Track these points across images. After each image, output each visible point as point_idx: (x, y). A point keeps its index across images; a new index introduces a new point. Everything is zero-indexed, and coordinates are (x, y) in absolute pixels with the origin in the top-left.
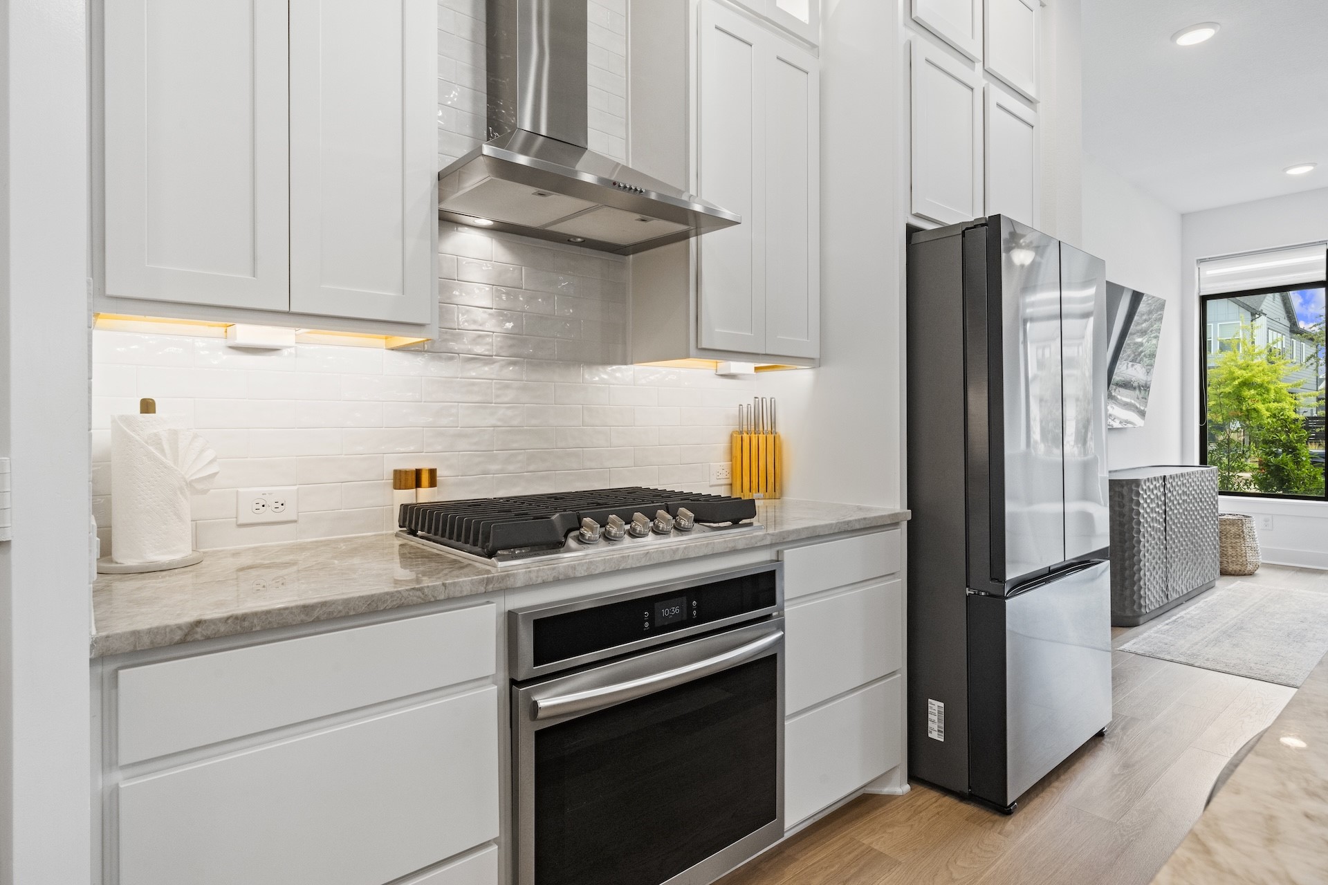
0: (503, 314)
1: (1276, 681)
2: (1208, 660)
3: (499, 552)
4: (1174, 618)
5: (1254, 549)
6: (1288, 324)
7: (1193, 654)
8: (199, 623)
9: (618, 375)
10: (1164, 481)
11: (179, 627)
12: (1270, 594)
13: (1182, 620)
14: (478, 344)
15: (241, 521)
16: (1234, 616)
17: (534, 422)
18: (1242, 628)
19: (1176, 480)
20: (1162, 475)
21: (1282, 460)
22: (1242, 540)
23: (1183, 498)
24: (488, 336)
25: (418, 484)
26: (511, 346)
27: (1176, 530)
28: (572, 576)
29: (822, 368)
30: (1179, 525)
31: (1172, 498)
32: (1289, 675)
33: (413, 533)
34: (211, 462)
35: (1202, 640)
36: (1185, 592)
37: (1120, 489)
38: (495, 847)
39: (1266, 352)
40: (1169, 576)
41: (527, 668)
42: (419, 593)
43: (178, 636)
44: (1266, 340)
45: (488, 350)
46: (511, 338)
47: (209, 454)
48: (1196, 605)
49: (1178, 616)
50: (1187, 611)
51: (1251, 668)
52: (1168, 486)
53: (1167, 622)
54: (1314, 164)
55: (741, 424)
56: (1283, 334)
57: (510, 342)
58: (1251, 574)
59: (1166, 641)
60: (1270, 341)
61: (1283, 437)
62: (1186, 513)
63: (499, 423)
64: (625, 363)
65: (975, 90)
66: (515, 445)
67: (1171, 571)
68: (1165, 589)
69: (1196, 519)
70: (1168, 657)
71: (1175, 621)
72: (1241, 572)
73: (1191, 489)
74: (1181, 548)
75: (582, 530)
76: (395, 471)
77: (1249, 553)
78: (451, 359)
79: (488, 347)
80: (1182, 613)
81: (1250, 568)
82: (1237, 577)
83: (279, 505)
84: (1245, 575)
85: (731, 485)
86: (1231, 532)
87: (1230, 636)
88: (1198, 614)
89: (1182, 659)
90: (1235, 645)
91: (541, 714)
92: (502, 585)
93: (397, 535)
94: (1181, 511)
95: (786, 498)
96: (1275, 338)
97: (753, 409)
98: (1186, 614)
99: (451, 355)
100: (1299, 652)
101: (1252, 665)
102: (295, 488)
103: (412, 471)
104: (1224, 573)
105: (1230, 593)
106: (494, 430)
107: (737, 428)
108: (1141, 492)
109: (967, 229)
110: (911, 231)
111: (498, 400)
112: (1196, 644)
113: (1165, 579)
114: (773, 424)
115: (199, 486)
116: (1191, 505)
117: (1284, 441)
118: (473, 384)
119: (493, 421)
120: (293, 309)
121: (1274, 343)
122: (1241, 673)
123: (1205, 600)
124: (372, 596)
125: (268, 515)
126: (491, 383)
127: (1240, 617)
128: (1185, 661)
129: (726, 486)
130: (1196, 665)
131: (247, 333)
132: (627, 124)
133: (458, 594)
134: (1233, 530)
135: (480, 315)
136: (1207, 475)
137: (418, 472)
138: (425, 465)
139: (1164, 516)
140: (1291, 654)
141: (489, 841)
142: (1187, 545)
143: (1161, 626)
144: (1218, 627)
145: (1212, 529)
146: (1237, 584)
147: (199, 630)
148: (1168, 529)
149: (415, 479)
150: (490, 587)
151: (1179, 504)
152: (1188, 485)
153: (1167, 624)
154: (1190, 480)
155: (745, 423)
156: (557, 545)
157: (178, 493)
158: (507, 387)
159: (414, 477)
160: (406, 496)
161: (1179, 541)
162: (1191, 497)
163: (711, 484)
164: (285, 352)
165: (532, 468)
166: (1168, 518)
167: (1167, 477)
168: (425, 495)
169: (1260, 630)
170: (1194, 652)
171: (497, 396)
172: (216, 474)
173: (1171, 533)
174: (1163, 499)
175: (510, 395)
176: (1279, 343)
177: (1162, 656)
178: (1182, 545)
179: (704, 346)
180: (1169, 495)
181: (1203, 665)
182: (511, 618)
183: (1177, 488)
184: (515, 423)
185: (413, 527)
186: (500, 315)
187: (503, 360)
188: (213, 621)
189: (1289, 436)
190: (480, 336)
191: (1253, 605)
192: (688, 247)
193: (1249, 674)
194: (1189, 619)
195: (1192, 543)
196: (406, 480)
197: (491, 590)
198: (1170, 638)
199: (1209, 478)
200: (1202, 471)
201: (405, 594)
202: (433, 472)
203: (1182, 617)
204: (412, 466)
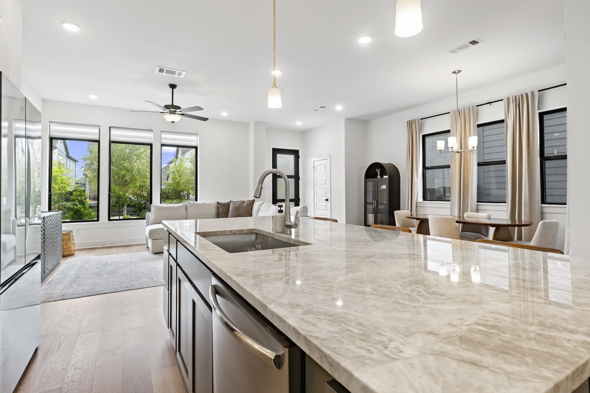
1: (99, 294)
2: (70, 295)
4: (48, 281)
5: (74, 244)
6: (66, 153)
7: (63, 295)
10: (44, 219)
12: (83, 261)
13: (52, 281)
16: (73, 273)
18: (78, 277)
19: (48, 218)
20: (43, 216)
21: (79, 207)
22: (69, 241)
23: (50, 226)
27: (48, 241)
30: (49, 239)
31: (47, 227)
32: (102, 290)
35: (65, 287)
36: (51, 268)
39: (58, 164)
40: (45, 263)
44: (58, 159)
48: (56, 273)
49: (50, 280)
50: (53, 276)
51: (88, 292)
52: (46, 221)
53: (46, 284)
54: (98, 96)
56: (64, 157)
58: (73, 255)
59: (49, 293)
60: (59, 159)
61: (79, 198)
62: (51, 233)
67: (46, 260)
68: (43, 269)
69: (55, 235)
70: (53, 300)
71: (49, 283)
72: (69, 255)
73: (53, 222)
74: (50, 249)
77: (72, 246)
80: (51, 278)
81: (72, 252)
82: (68, 257)
84: (70, 255)
86: (65, 238)
87: (75, 282)
88: (58, 277)
89: (60, 298)
90: (79, 285)
94: (50, 232)
96: (61, 159)
98: (53, 278)
100: (102, 280)
101: (88, 291)
104: (64, 256)
105: (68, 264)
112: (63, 290)
113: (43, 265)
116: (53, 229)
117: (80, 200)
121: (60, 160)
122: (85, 295)
123: (59, 270)
127: (75, 273)
128: (61, 299)
130: (66, 298)
134: (66, 237)
136: (59, 215)
139: (44, 235)
140: (100, 282)
142: (52, 247)
143: (44, 287)
144: (68, 279)
145: (60, 238)
146: (69, 260)
148: (45, 241)
151: (49, 229)
152: (52, 220)
153: (46, 285)
154: (53, 218)
161: (49, 246)
162: (53, 225)
166: (45, 236)
167: (45, 217)
169: (85, 276)
170: (63, 293)
173: (46, 243)
174: (43, 227)
176: (63, 161)
177: (50, 300)
178: (50, 248)
180: (46, 225)
181: (69, 298)
183: (49, 222)
189: (81, 197)
191: (78, 267)
193: (89, 295)
194: (55, 280)
195: (53, 246)
198: (50, 291)
199: (59, 216)
200: (57, 214)
203: (52, 280)
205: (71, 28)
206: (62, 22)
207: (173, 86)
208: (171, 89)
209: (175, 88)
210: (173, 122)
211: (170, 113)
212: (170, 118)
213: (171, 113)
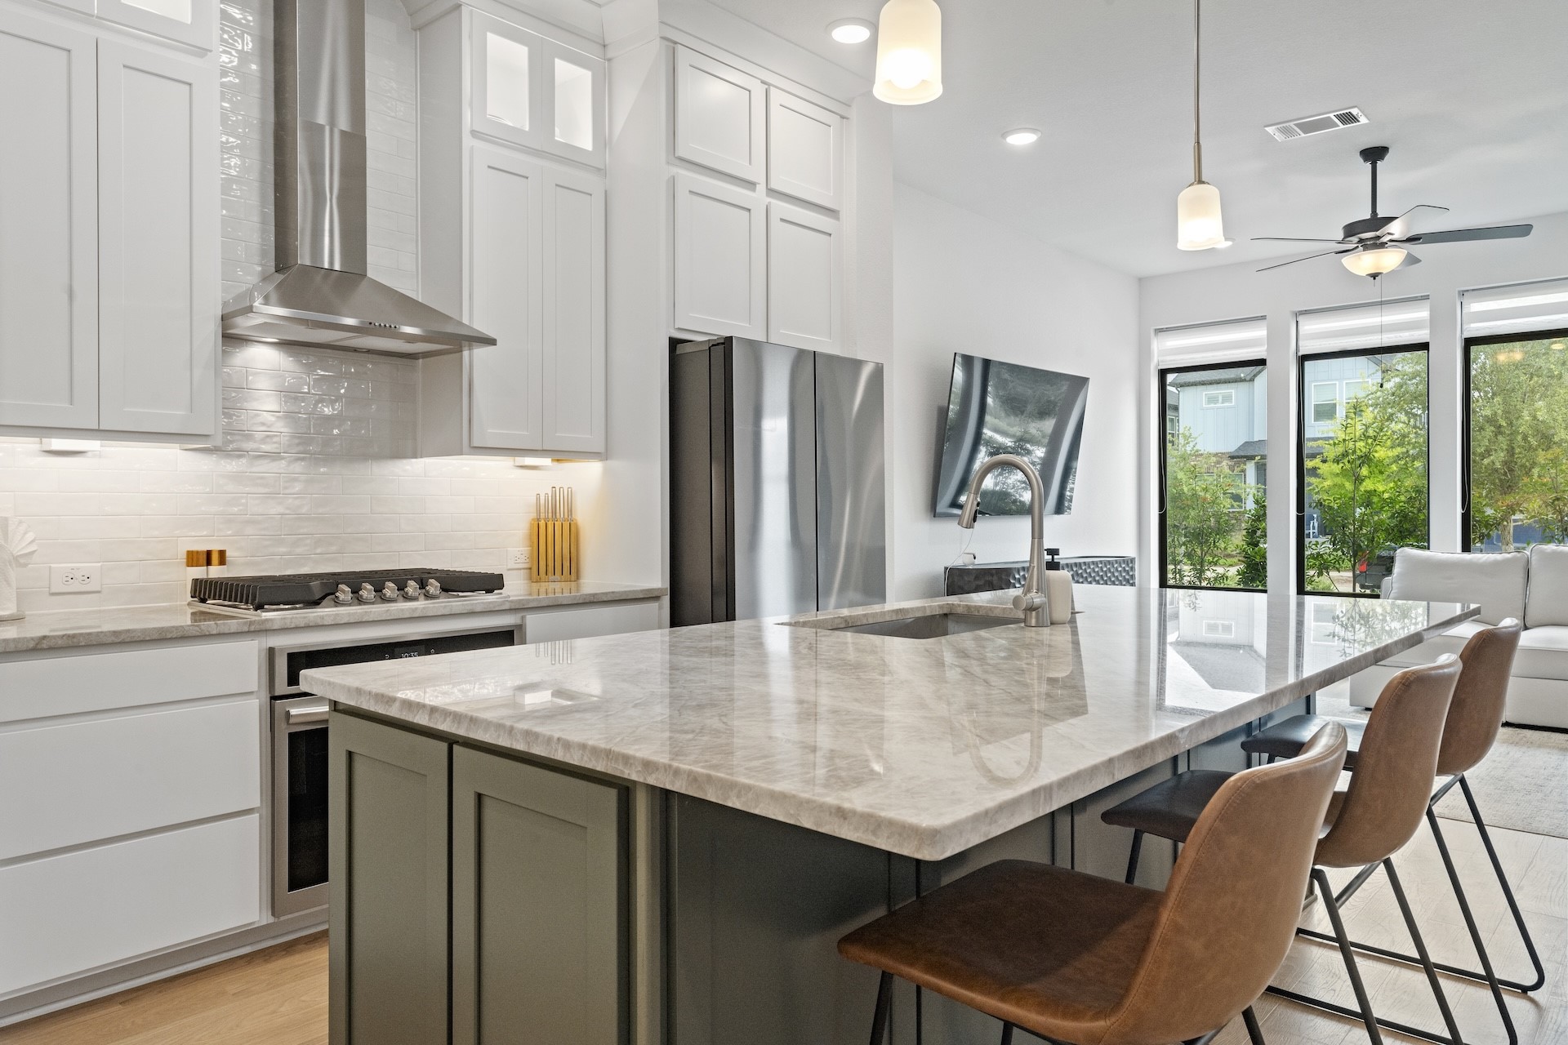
0: (290, 416)
3: (266, 607)
8: (44, 637)
9: (408, 467)
11: (32, 639)
14: (264, 443)
15: (53, 591)
17: (320, 511)
24: (276, 436)
25: (209, 563)
26: (298, 444)
28: (321, 624)
29: (608, 462)
33: (203, 601)
34: (32, 541)
37: (990, 578)
38: (257, 815)
41: (282, 687)
42: (197, 628)
43: (31, 645)
45: (277, 448)
46: (295, 437)
47: (30, 536)
55: (539, 512)
57: (297, 441)
63: (288, 512)
64: (415, 457)
65: (752, 211)
66: (302, 531)
75: (337, 594)
76: (188, 552)
78: (240, 457)
79: (276, 445)
83: (85, 578)
85: (530, 569)
91: (292, 721)
92: (263, 627)
93: (189, 604)
95: (582, 581)
97: (550, 498)
99: (239, 453)
102: (99, 564)
103: (203, 551)
106: (281, 518)
107: (534, 515)
108: (1012, 581)
109: (713, 345)
110: (674, 343)
111: (287, 491)
114: (570, 511)
115: (22, 561)
118: (262, 478)
119: (281, 509)
120: (101, 428)
124: (162, 628)
125: (76, 586)
126: (279, 477)
129: (525, 571)
131: (58, 444)
132: (417, 241)
133: (227, 631)
135: (270, 418)
137: (209, 553)
138: (215, 547)
141: (253, 809)
147: (45, 642)
149: (208, 557)
150: (252, 628)
155: (542, 510)
156: (316, 603)
157: (8, 564)
158: (295, 480)
159: (205, 556)
160: (199, 572)
163: (509, 567)
164: (89, 454)
165: (319, 551)
168: (215, 572)
171: (285, 488)
172: (35, 551)
175: (298, 487)
179: (475, 445)
182: (271, 652)
184: (304, 510)
185: (202, 596)
186: (286, 417)
187: (289, 457)
188: (54, 637)
190: (268, 436)
192: (461, 358)
196: (198, 559)
197: (253, 630)
201: (187, 628)
202: (222, 553)
204: (205, 548)
205: (1021, 140)
206: (1004, 135)
207: (1373, 155)
208: (1368, 165)
209: (1382, 158)
210: (1374, 276)
211: (1366, 248)
212: (1363, 263)
213: (1366, 245)
